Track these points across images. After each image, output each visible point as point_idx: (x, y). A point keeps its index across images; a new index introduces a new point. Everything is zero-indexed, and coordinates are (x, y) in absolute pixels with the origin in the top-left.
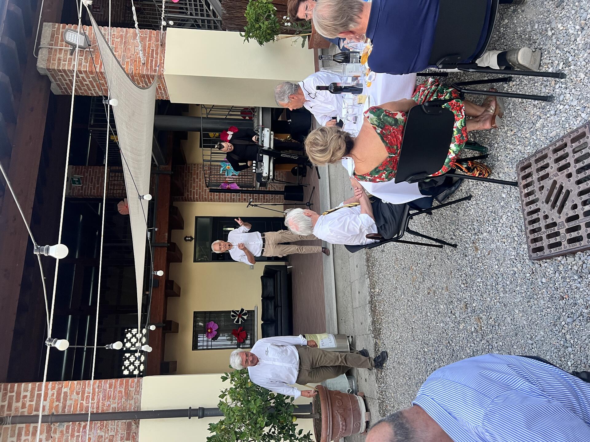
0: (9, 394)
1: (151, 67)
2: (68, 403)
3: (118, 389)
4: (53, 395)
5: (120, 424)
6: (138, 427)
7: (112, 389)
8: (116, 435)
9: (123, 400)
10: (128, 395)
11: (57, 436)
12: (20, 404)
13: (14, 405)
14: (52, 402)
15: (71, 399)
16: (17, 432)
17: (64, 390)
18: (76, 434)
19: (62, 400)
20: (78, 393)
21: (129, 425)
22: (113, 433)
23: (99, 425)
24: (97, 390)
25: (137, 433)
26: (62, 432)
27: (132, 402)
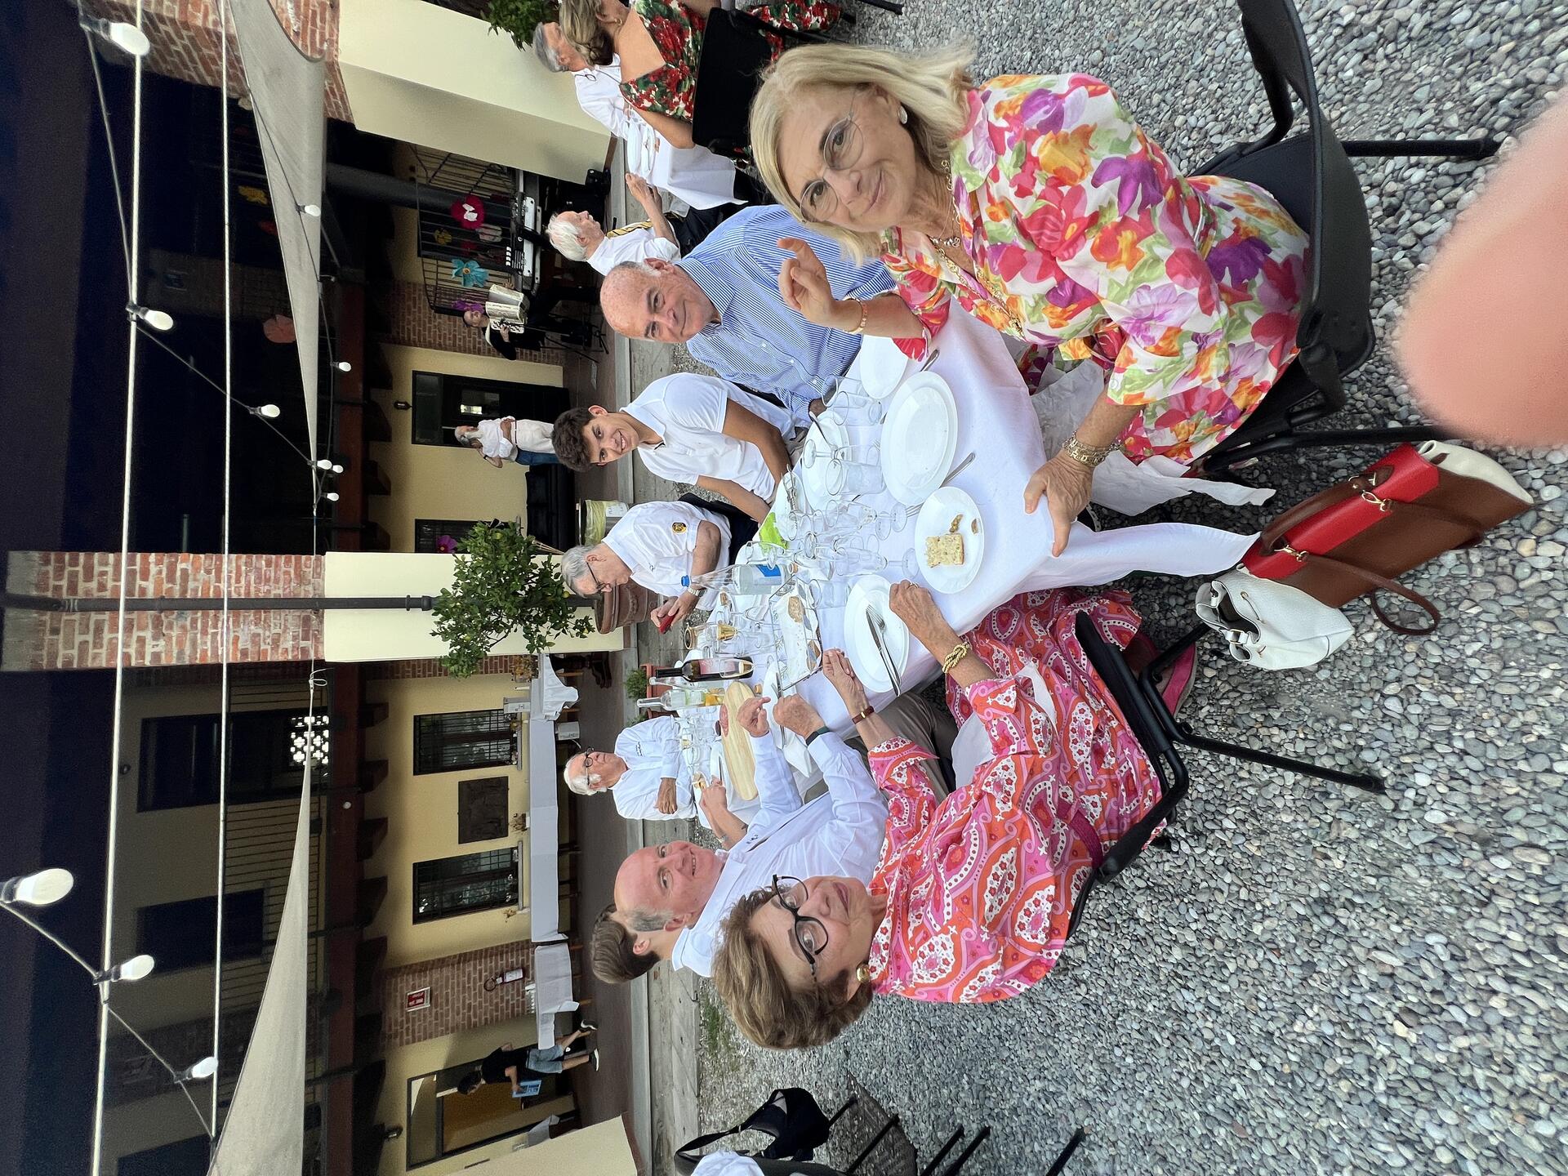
0: (68, 569)
1: (313, 43)
2: (191, 585)
3: (284, 569)
4: (160, 572)
5: (292, 617)
6: (321, 622)
7: (272, 569)
8: (284, 632)
9: (293, 584)
10: (301, 578)
11: (175, 633)
12: (94, 585)
13: (82, 586)
14: (158, 584)
15: (195, 580)
16: (92, 627)
17: (180, 566)
18: (211, 631)
19: (178, 581)
20: (208, 572)
21: (306, 621)
22: (280, 631)
23: (252, 618)
24: (243, 568)
25: (320, 632)
26: (183, 627)
27: (310, 588)
